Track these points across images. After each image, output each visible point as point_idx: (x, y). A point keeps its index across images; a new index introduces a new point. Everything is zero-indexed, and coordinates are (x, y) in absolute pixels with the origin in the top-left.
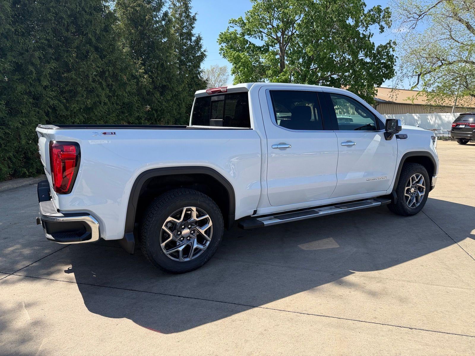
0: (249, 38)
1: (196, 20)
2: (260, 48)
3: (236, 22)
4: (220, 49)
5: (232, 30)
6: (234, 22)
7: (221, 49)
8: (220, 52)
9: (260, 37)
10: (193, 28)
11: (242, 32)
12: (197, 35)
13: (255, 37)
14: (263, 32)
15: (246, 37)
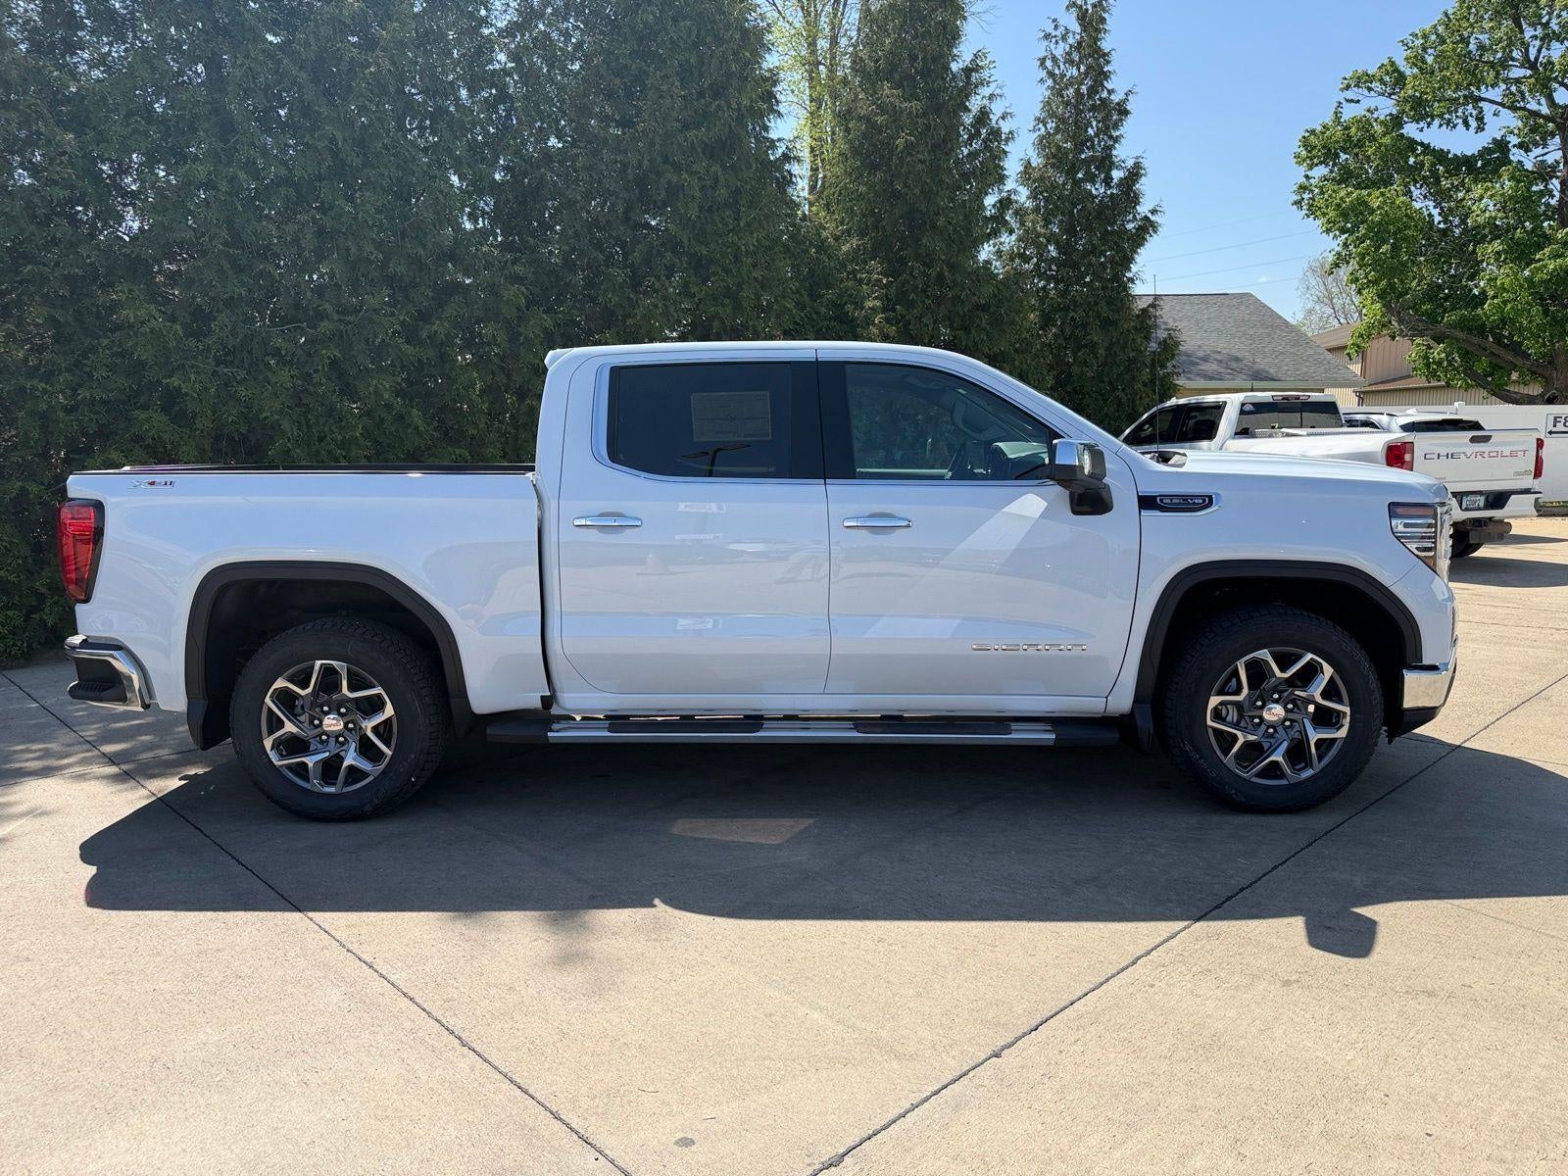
0: (1421, 130)
1: (1126, 113)
2: (1468, 161)
3: (1371, 78)
4: (1295, 188)
5: (1349, 113)
6: (1362, 80)
7: (1303, 188)
8: (1297, 198)
9: (1473, 123)
10: (1116, 140)
11: (1390, 114)
12: (1130, 163)
13: (1448, 125)
14: (1484, 100)
15: (1410, 130)
